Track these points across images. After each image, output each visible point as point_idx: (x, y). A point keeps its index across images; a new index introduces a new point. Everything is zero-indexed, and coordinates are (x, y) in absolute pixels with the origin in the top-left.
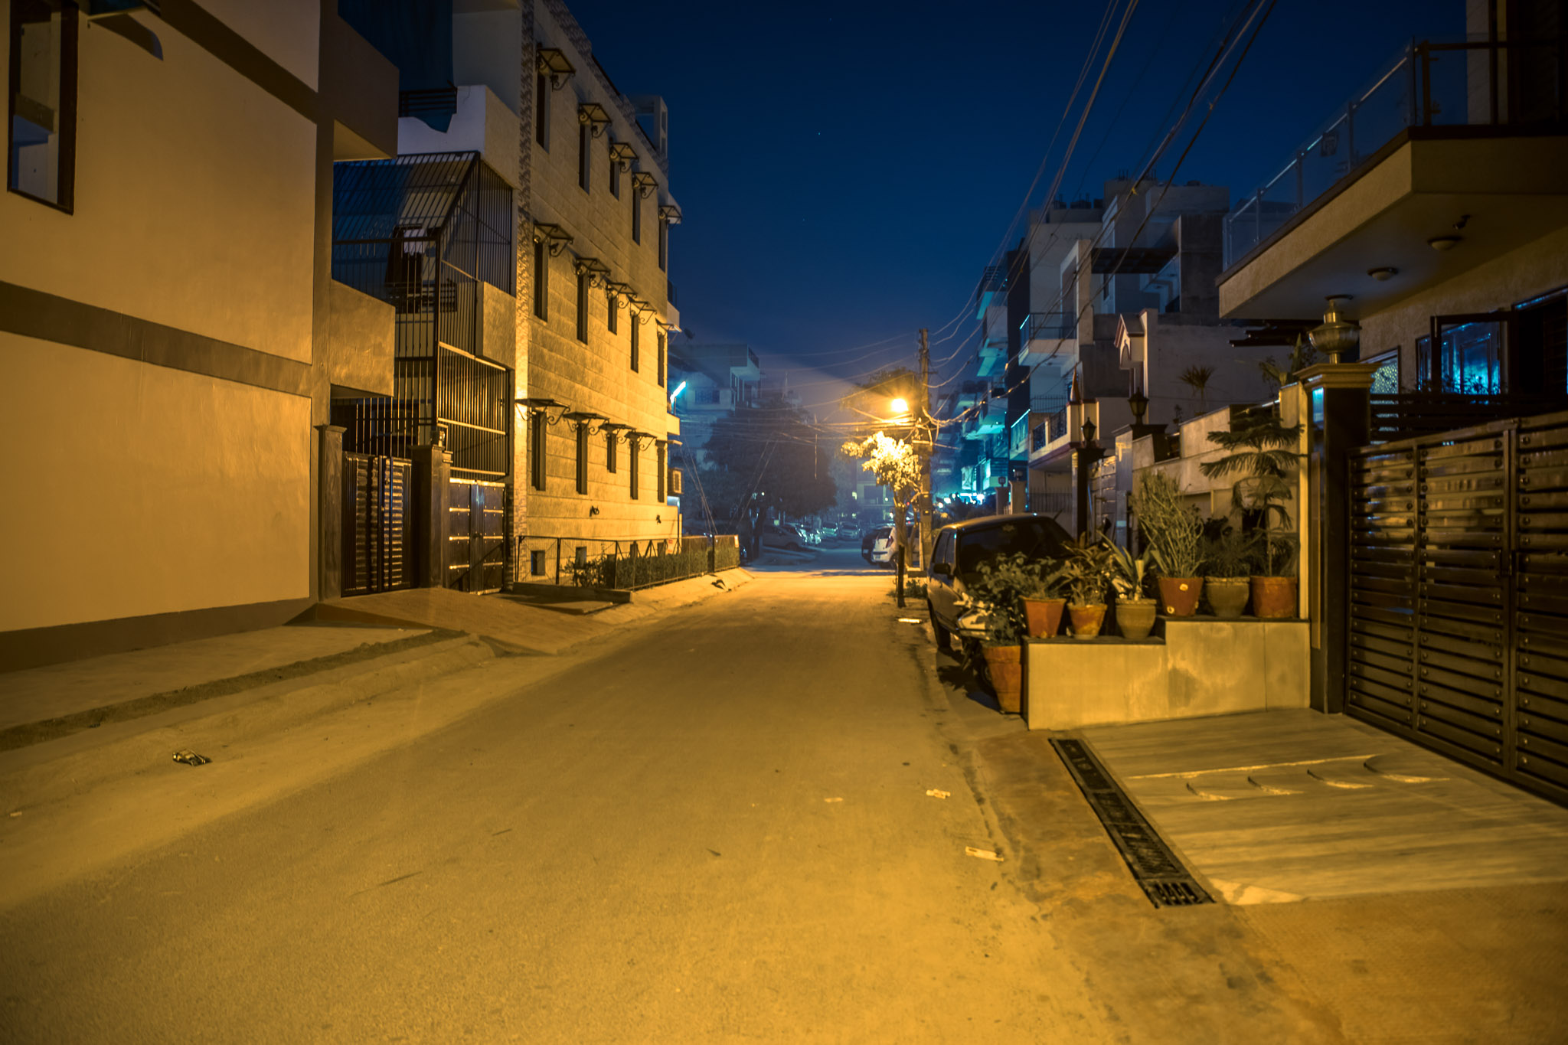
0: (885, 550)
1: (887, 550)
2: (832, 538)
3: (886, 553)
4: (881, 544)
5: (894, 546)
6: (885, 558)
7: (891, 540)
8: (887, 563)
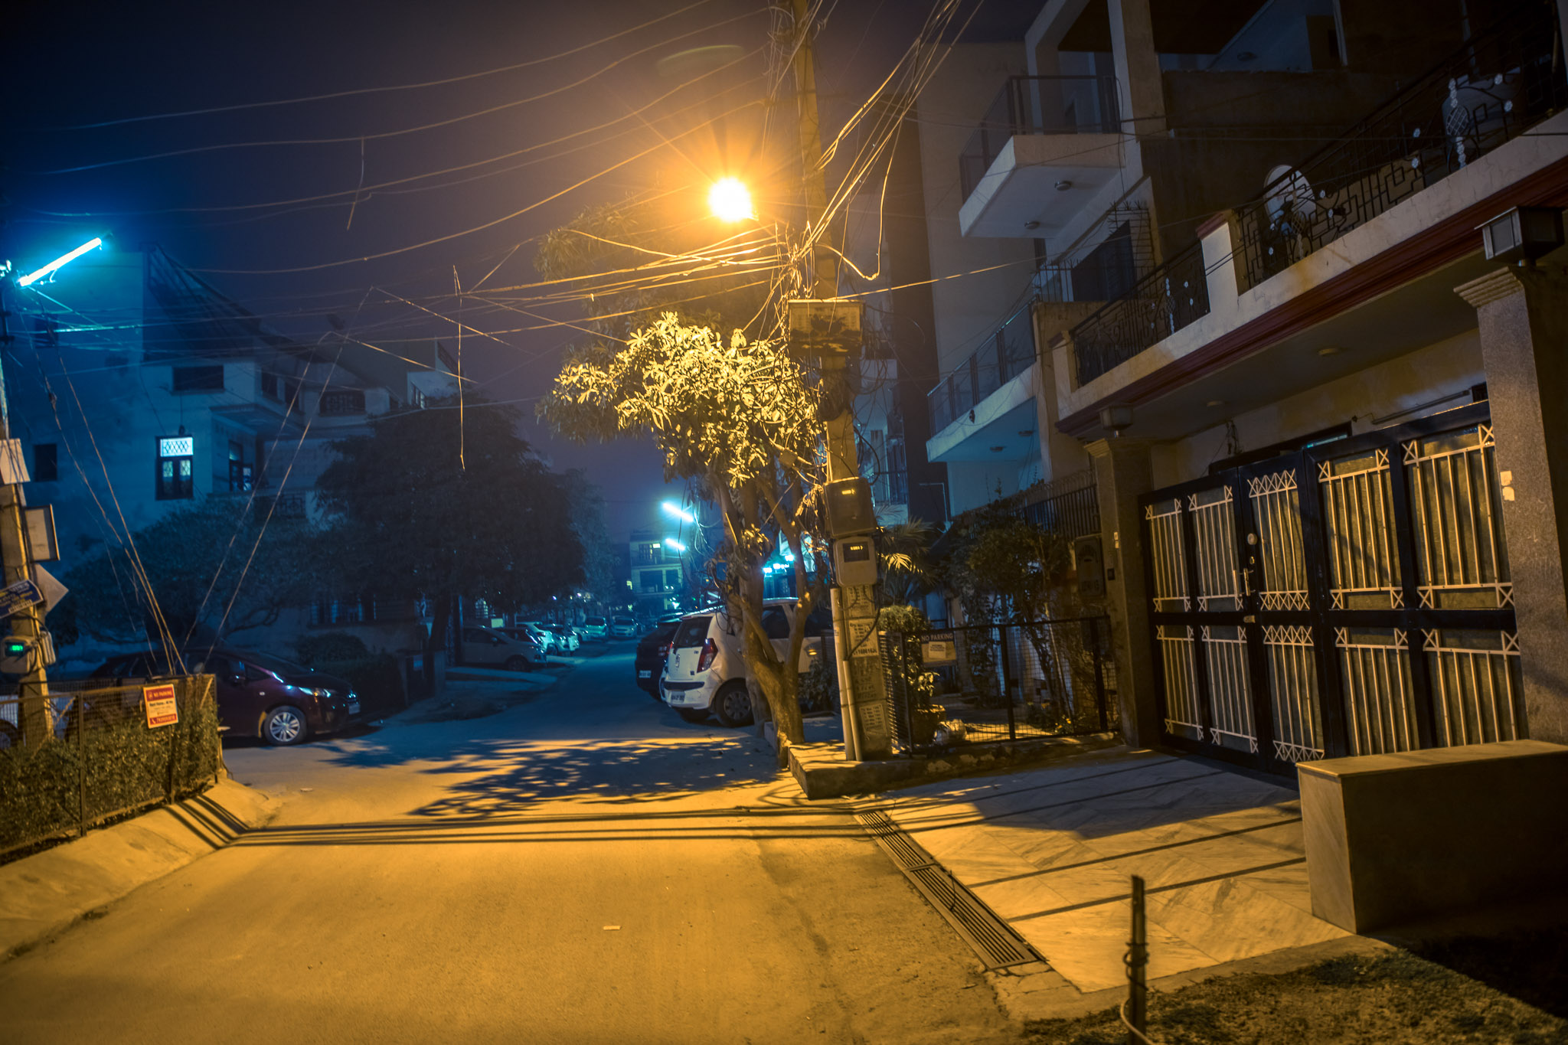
0: (697, 677)
1: (702, 677)
2: (600, 638)
3: (700, 685)
4: (684, 663)
5: (718, 664)
6: (699, 699)
7: (711, 650)
8: (705, 713)
